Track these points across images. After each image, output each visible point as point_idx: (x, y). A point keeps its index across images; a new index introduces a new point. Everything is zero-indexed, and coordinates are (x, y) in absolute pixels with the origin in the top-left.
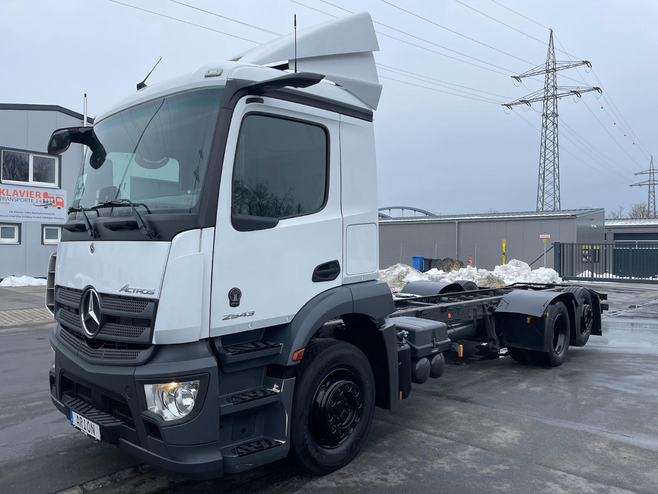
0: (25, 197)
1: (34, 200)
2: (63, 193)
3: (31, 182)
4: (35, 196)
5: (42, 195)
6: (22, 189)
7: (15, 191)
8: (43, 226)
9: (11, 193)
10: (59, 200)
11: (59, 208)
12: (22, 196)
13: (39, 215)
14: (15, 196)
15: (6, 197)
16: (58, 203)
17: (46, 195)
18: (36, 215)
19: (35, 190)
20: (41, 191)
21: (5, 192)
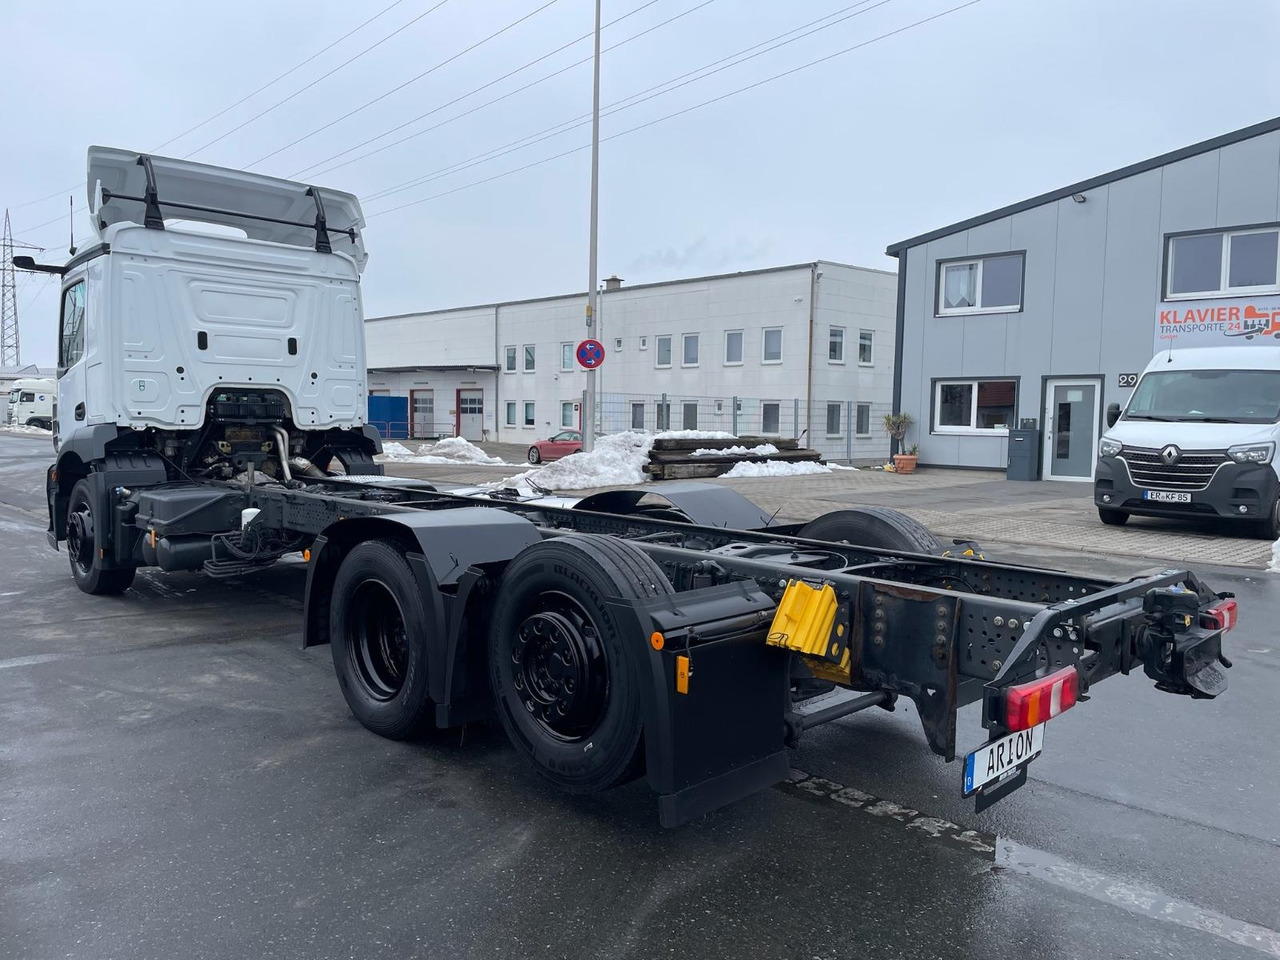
0: (1208, 321)
1: (1226, 326)
3: (1226, 290)
4: (1227, 317)
5: (1242, 314)
6: (1203, 307)
7: (1190, 312)
9: (1181, 317)
10: (1279, 319)
11: (1278, 336)
12: (1202, 320)
14: (1190, 321)
15: (1172, 325)
16: (1275, 326)
17: (1250, 312)
19: (1229, 304)
20: (1243, 305)
21: (1171, 317)
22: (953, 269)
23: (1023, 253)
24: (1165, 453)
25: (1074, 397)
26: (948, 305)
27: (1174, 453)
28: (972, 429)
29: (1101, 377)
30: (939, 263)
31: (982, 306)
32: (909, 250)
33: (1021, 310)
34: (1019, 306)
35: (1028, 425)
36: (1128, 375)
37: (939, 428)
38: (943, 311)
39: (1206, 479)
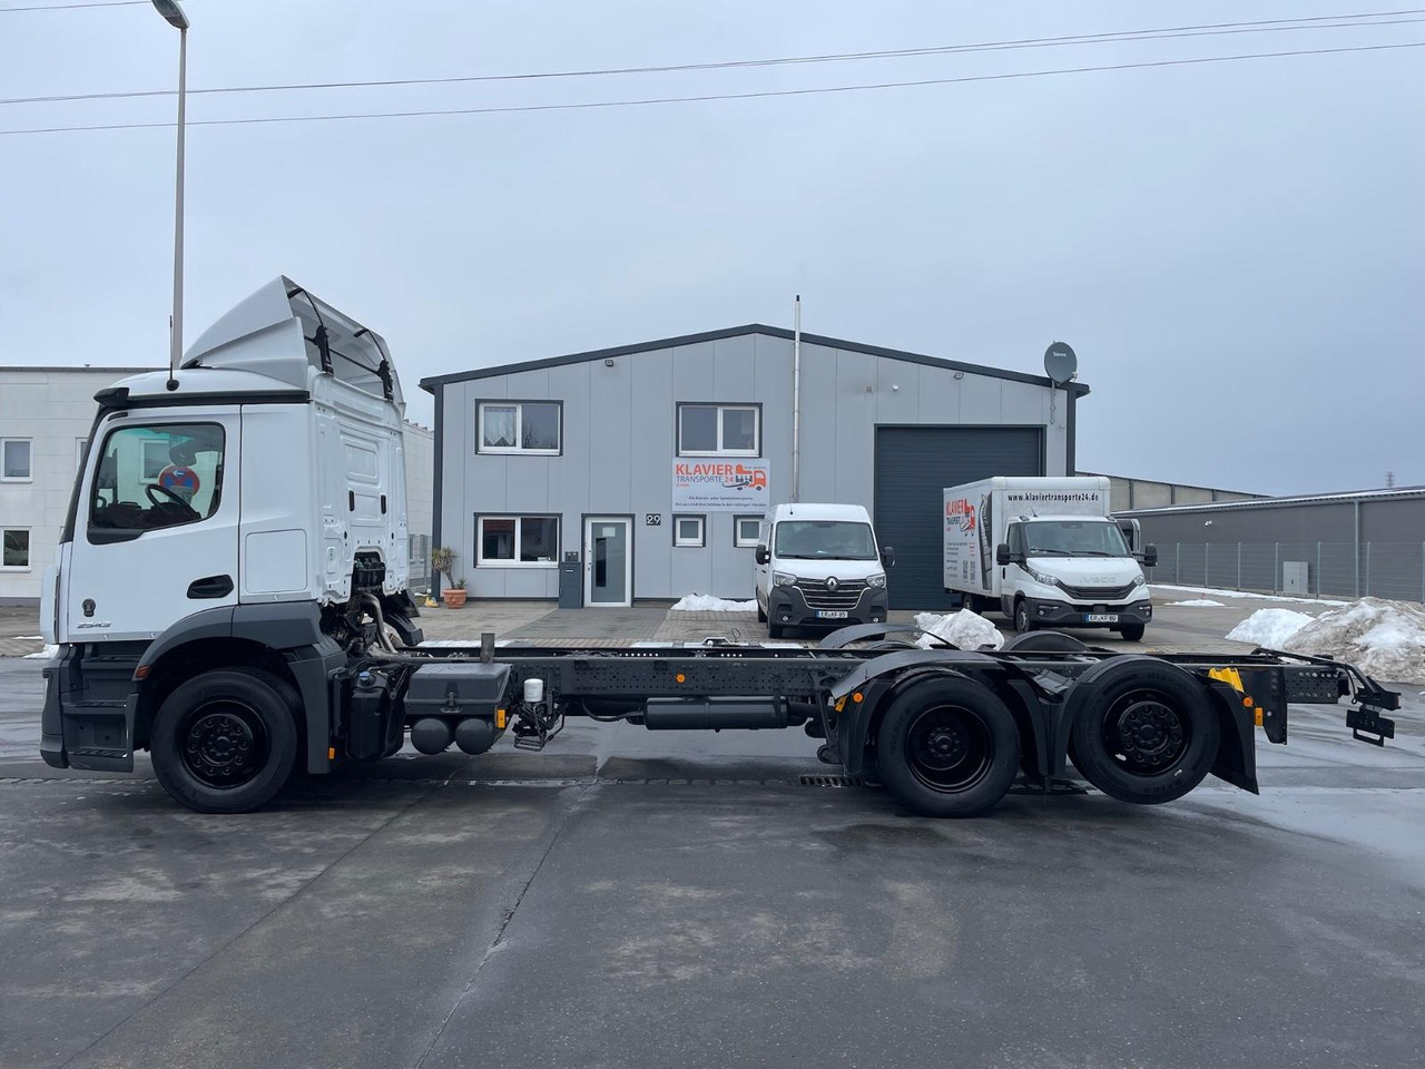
0: (710, 474)
1: (723, 479)
2: (765, 463)
3: (721, 451)
4: (723, 472)
5: (734, 470)
6: (707, 463)
7: (697, 466)
8: (736, 517)
9: (691, 470)
10: (759, 476)
11: (759, 488)
12: (707, 473)
13: (730, 502)
14: (697, 474)
15: (685, 476)
16: (758, 481)
17: (740, 469)
18: (725, 502)
19: (724, 462)
20: (734, 463)
21: (684, 469)
22: (491, 409)
23: (561, 403)
24: (829, 583)
25: (608, 533)
26: (487, 444)
27: (835, 583)
28: (517, 562)
29: (632, 516)
30: (478, 402)
31: (524, 447)
32: (445, 386)
33: (561, 454)
34: (558, 450)
35: (571, 557)
36: (653, 515)
37: (483, 562)
38: (483, 449)
39: (856, 600)
